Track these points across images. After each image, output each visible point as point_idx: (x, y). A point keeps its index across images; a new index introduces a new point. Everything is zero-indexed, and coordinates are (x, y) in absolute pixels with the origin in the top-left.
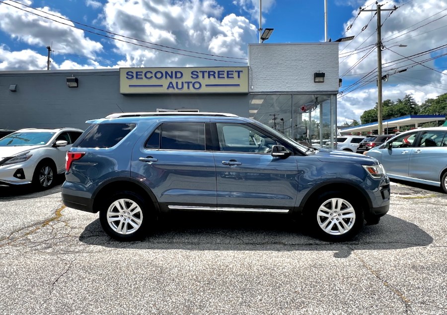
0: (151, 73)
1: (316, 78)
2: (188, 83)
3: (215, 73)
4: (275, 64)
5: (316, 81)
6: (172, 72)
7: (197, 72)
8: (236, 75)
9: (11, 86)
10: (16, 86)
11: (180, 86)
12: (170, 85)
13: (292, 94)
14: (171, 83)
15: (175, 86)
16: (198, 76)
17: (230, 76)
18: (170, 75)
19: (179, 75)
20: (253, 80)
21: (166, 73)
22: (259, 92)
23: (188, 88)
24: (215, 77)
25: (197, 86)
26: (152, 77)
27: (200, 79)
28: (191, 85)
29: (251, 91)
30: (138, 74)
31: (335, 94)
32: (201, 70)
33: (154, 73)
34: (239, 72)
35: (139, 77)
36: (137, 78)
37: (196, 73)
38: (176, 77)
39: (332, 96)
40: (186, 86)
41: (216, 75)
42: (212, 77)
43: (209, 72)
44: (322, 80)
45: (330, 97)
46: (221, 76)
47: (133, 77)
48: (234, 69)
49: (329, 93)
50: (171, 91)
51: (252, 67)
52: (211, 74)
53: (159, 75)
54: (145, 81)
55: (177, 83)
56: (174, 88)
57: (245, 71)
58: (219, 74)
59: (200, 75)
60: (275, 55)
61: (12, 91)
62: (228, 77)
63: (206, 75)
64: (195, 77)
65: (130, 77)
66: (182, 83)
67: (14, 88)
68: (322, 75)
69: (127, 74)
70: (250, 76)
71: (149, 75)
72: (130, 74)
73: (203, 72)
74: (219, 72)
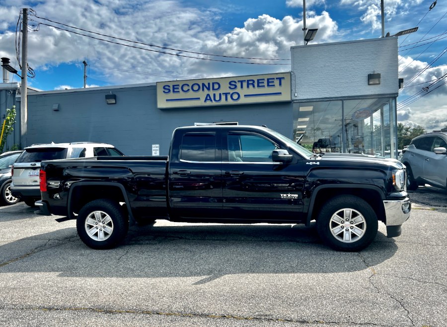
0: (188, 85)
1: (370, 80)
2: (226, 94)
3: (254, 81)
4: (322, 67)
5: (370, 83)
6: (209, 84)
7: (235, 82)
8: (277, 82)
9: (54, 105)
10: (59, 106)
11: (217, 98)
12: (208, 98)
13: (343, 99)
14: (208, 95)
15: (212, 99)
16: (236, 87)
17: (270, 84)
18: (207, 86)
19: (216, 86)
20: (297, 87)
21: (203, 85)
22: (305, 100)
23: (226, 99)
24: (254, 86)
25: (235, 97)
26: (188, 90)
27: (238, 90)
28: (229, 96)
29: (294, 98)
30: (175, 87)
31: (394, 96)
32: (239, 80)
33: (190, 86)
34: (280, 79)
35: (175, 90)
36: (174, 91)
37: (233, 83)
38: (213, 89)
39: (391, 100)
40: (223, 97)
41: (256, 84)
42: (251, 86)
43: (248, 81)
44: (378, 82)
45: (389, 101)
46: (260, 85)
47: (170, 90)
48: (275, 77)
49: (387, 96)
50: (208, 103)
51: (295, 72)
52: (251, 83)
53: (196, 88)
54: (182, 95)
55: (214, 95)
56: (211, 101)
57: (287, 78)
58: (258, 83)
59: (239, 85)
60: (321, 57)
61: (55, 110)
62: (268, 85)
63: (245, 84)
64: (233, 87)
65: (167, 91)
66: (220, 94)
67: (57, 107)
68: (377, 76)
69: (164, 88)
70: (293, 82)
71: (185, 88)
72: (167, 87)
73: (242, 82)
74: (258, 80)
